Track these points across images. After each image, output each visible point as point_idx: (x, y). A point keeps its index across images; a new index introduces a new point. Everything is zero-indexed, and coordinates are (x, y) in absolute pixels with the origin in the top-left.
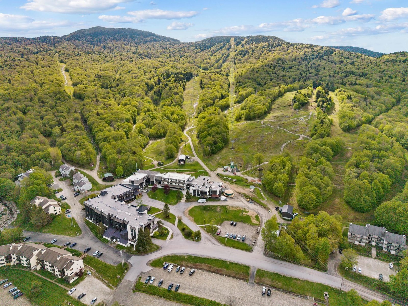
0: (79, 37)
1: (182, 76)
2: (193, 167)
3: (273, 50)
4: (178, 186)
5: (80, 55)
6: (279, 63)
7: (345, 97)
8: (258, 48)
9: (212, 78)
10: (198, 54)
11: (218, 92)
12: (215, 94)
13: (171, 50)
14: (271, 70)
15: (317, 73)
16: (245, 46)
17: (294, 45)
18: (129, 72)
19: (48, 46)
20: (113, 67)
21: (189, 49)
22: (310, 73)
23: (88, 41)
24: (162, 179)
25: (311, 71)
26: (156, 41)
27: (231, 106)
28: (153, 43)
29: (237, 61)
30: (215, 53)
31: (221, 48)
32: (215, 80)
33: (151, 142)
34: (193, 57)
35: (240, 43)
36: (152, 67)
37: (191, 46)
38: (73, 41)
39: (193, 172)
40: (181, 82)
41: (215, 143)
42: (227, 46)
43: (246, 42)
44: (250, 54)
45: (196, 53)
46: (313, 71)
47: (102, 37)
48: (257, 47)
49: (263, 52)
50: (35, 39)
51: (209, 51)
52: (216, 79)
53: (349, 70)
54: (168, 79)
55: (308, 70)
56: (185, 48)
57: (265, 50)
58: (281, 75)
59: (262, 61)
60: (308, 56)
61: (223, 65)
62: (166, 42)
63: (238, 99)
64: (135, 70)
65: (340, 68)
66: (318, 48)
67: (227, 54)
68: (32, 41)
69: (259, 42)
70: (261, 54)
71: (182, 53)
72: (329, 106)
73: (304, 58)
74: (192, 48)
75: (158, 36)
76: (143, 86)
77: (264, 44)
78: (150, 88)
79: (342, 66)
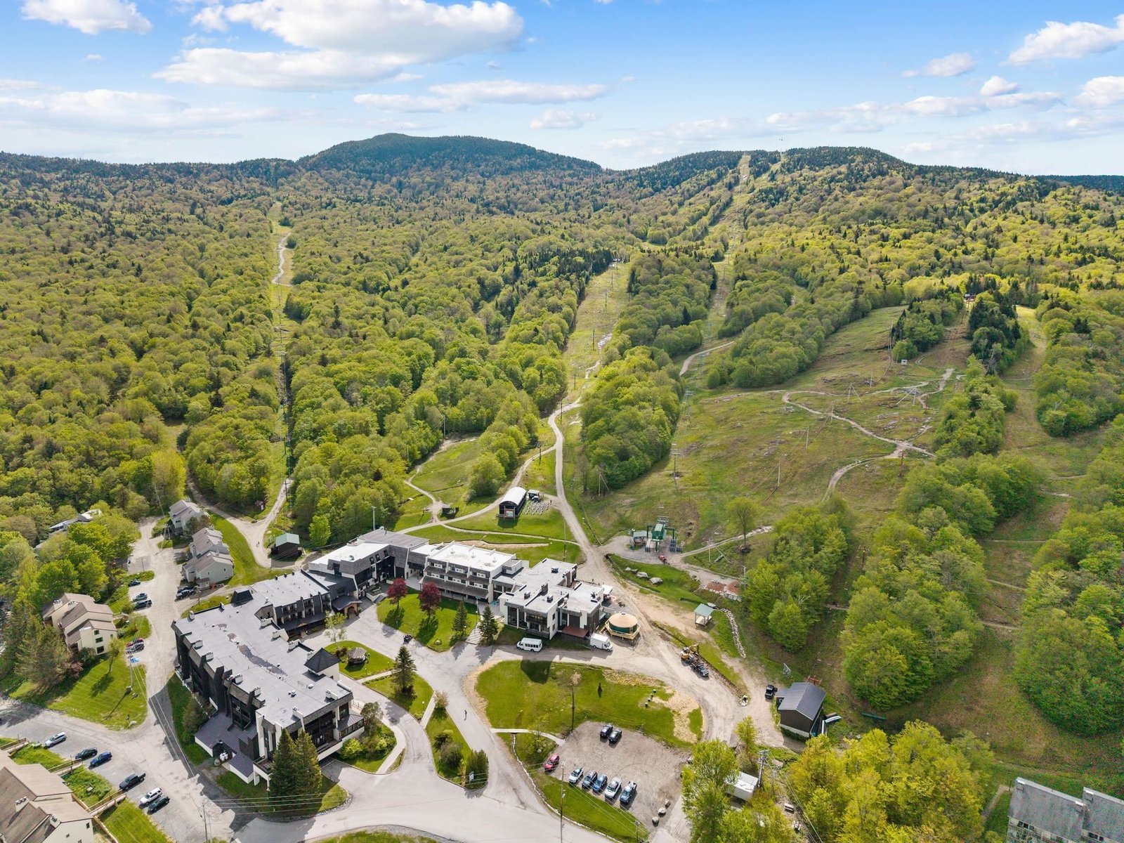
0: (340, 161)
1: (580, 260)
2: (539, 529)
3: (861, 188)
4: (469, 589)
5: (335, 206)
6: (872, 224)
7: (1069, 325)
8: (815, 183)
9: (664, 264)
10: (643, 200)
11: (675, 303)
12: (663, 310)
13: (572, 192)
14: (846, 243)
15: (990, 251)
16: (779, 177)
17: (926, 173)
18: (446, 249)
19: (261, 184)
20: (407, 236)
21: (619, 186)
22: (965, 252)
23: (362, 171)
24: (427, 564)
25: (970, 246)
26: (537, 168)
27: (706, 345)
28: (527, 174)
29: (751, 219)
30: (691, 196)
31: (711, 182)
32: (673, 271)
33: (447, 444)
34: (627, 209)
35: (766, 169)
36: (507, 236)
37: (627, 179)
38: (323, 172)
39: (534, 545)
40: (573, 277)
41: (623, 455)
42: (728, 178)
43: (783, 166)
44: (791, 200)
45: (640, 198)
46: (979, 245)
47: (398, 161)
48: (814, 179)
49: (829, 194)
50: (231, 167)
51: (676, 193)
52: (677, 268)
53: (1095, 243)
54: (541, 269)
55: (963, 244)
56: (610, 186)
57: (838, 188)
58: (875, 256)
59: (824, 219)
60: (969, 203)
61: (711, 229)
62: (564, 170)
63: (729, 325)
64: (460, 245)
65: (1066, 239)
66: (1002, 180)
67: (724, 200)
68: (224, 173)
69: (822, 166)
70: (822, 199)
71: (599, 198)
72: (1009, 352)
73: (955, 208)
74: (629, 184)
75: (543, 155)
76: (469, 286)
77: (835, 171)
78: (489, 292)
79: (1073, 231)
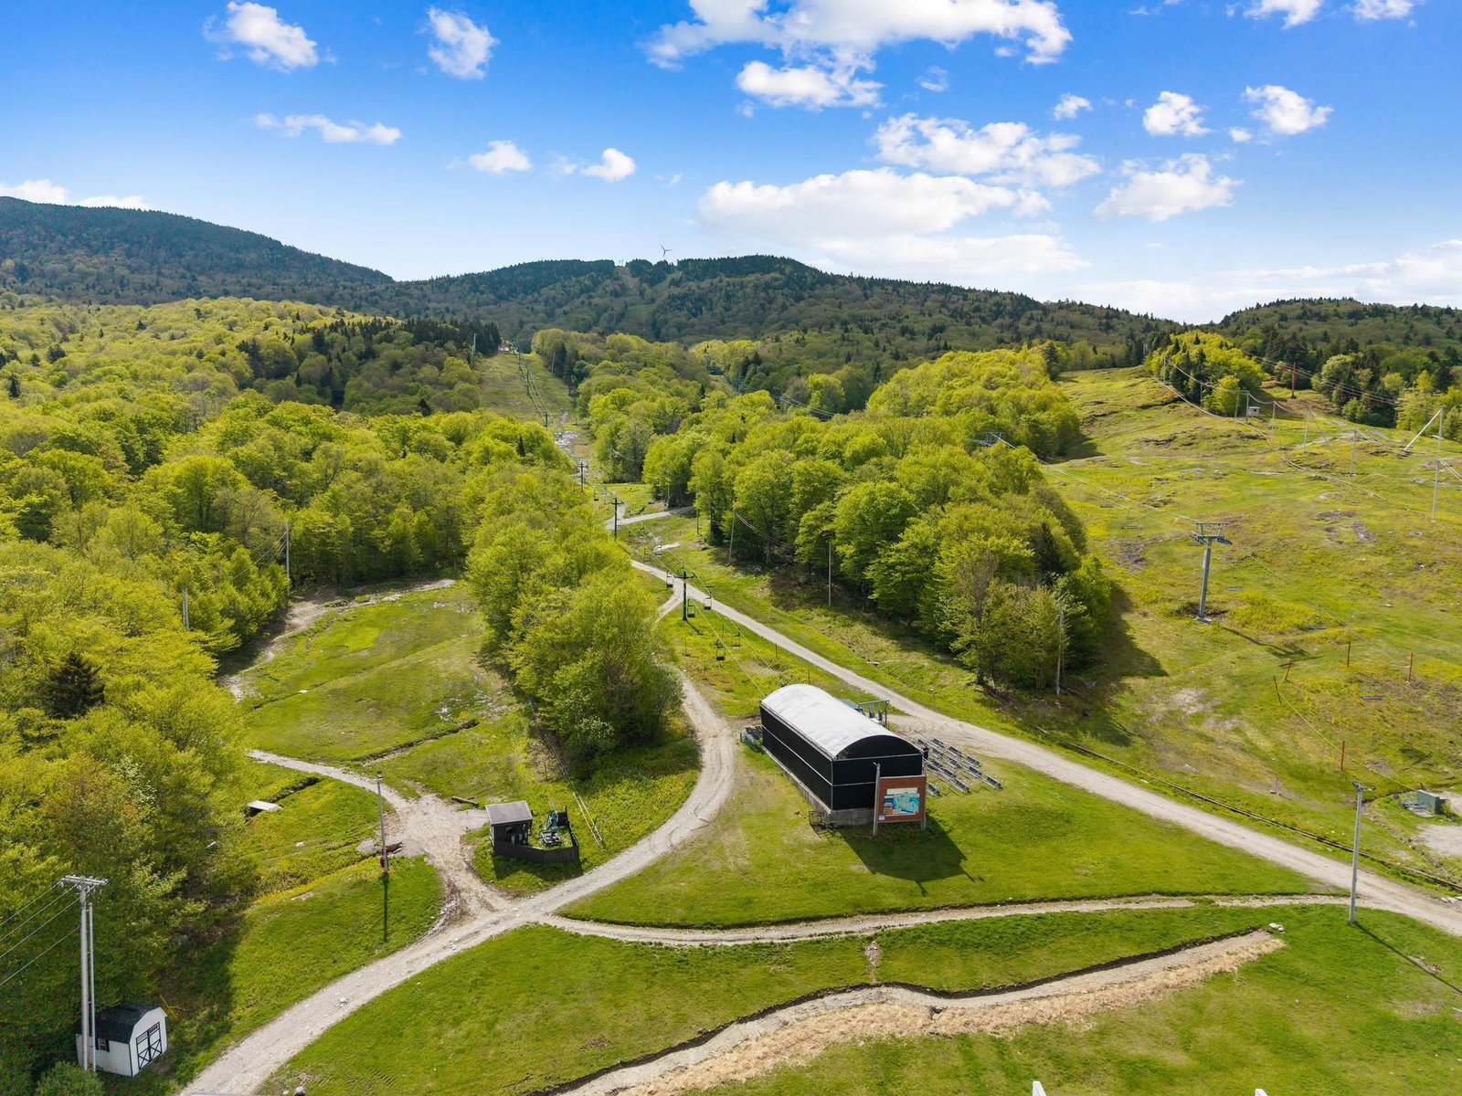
1: (450, 327)
8: (748, 290)
28: (269, 272)
30: (562, 305)
31: (587, 290)
33: (305, 614)
35: (661, 278)
40: (451, 346)
42: (610, 287)
44: (719, 309)
45: (479, 305)
49: (770, 303)
51: (536, 301)
54: (376, 336)
57: (780, 296)
67: (617, 308)
69: (744, 273)
70: (764, 307)
71: (411, 302)
75: (295, 254)
76: (222, 355)
77: (768, 277)
78: (269, 369)
